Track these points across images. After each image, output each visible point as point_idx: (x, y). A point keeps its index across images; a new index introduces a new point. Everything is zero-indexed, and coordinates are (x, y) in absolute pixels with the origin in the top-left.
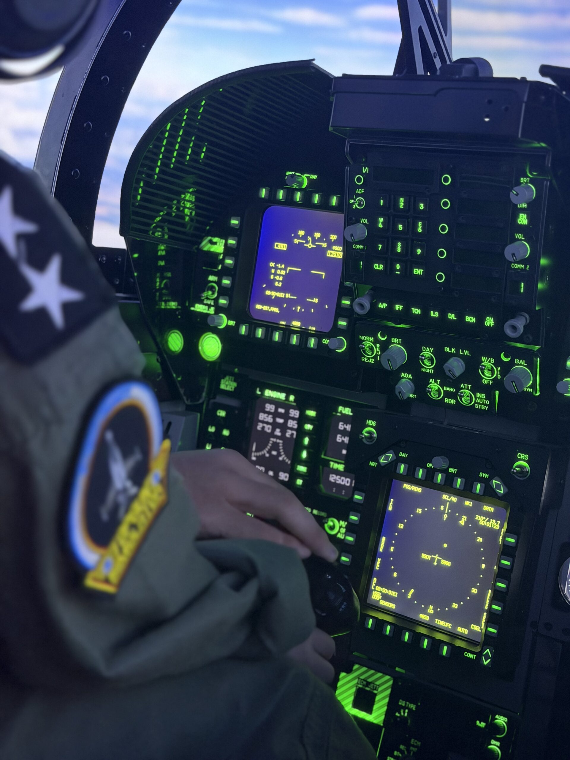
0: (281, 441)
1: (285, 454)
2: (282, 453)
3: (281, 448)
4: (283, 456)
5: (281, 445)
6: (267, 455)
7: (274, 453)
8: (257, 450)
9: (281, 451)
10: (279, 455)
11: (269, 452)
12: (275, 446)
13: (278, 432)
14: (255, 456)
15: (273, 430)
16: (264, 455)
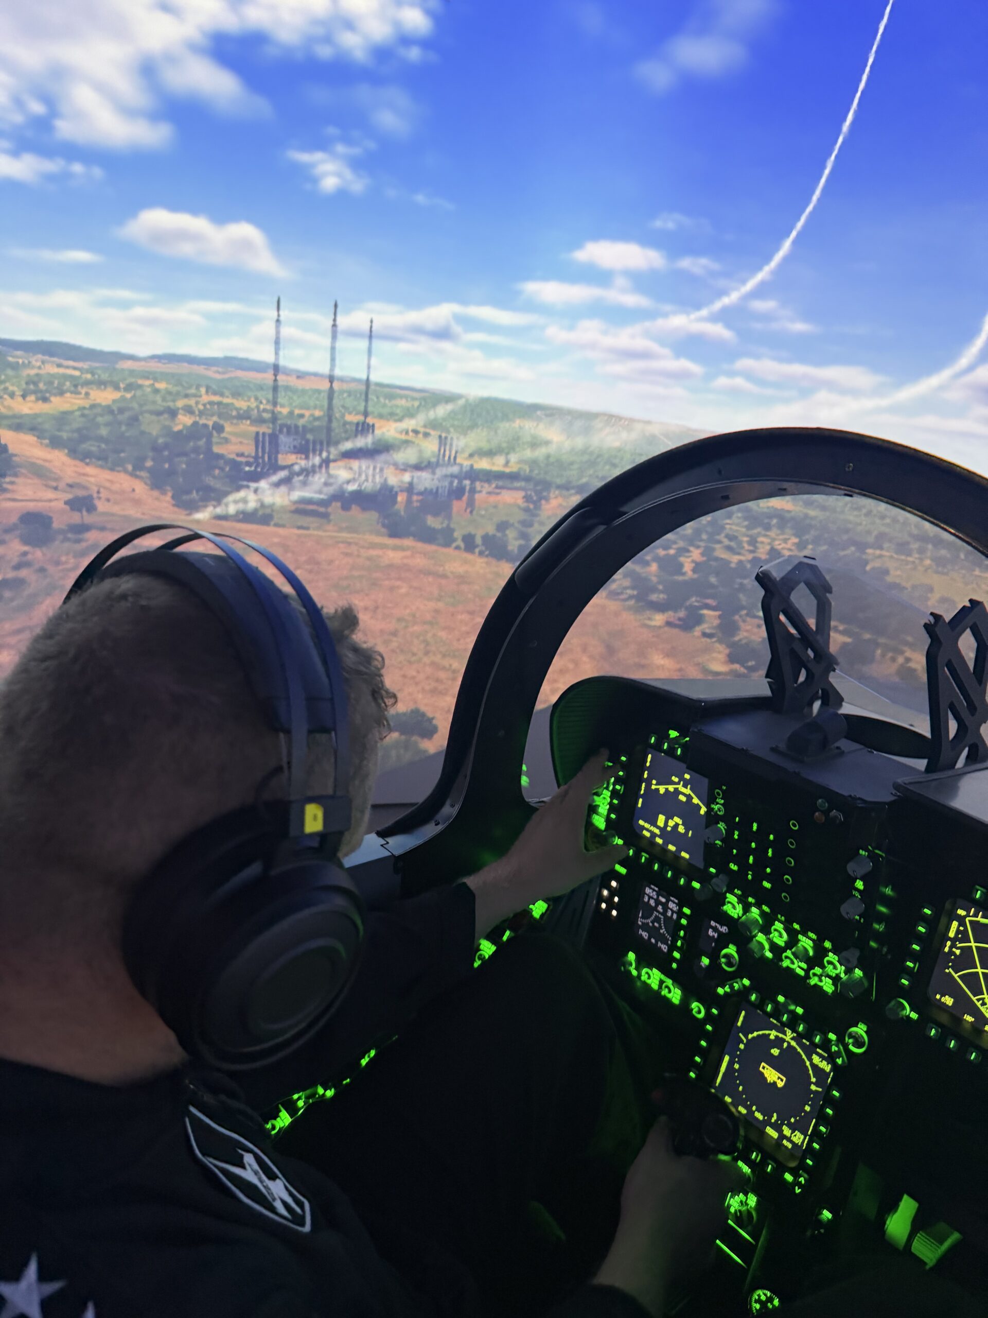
0: (662, 917)
1: (665, 928)
2: (663, 927)
3: (662, 922)
4: (664, 930)
5: (662, 920)
6: (651, 924)
7: (656, 924)
8: (643, 917)
9: (662, 925)
10: (660, 927)
11: (653, 922)
12: (657, 919)
13: (660, 908)
14: (640, 921)
15: (657, 905)
16: (648, 923)
